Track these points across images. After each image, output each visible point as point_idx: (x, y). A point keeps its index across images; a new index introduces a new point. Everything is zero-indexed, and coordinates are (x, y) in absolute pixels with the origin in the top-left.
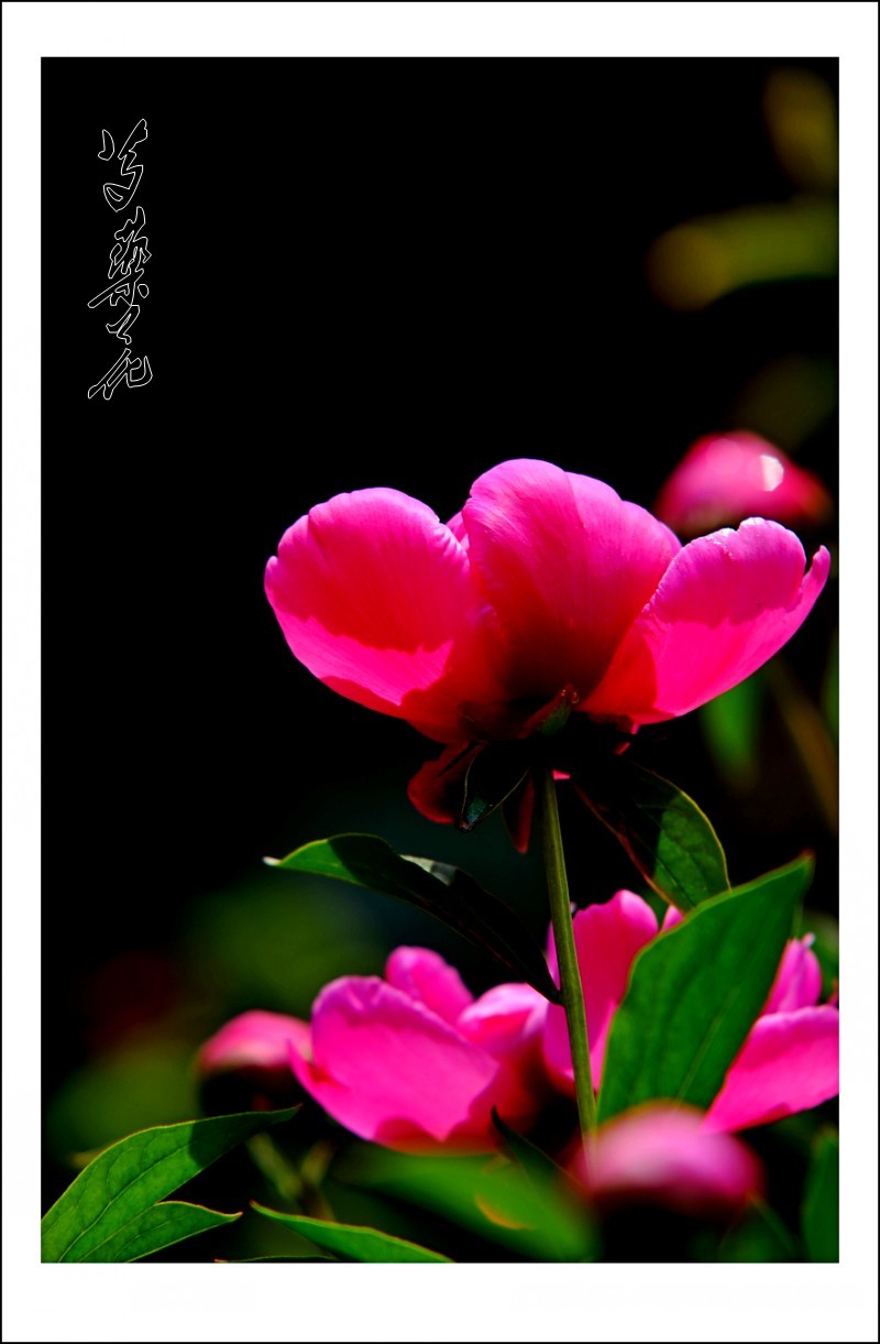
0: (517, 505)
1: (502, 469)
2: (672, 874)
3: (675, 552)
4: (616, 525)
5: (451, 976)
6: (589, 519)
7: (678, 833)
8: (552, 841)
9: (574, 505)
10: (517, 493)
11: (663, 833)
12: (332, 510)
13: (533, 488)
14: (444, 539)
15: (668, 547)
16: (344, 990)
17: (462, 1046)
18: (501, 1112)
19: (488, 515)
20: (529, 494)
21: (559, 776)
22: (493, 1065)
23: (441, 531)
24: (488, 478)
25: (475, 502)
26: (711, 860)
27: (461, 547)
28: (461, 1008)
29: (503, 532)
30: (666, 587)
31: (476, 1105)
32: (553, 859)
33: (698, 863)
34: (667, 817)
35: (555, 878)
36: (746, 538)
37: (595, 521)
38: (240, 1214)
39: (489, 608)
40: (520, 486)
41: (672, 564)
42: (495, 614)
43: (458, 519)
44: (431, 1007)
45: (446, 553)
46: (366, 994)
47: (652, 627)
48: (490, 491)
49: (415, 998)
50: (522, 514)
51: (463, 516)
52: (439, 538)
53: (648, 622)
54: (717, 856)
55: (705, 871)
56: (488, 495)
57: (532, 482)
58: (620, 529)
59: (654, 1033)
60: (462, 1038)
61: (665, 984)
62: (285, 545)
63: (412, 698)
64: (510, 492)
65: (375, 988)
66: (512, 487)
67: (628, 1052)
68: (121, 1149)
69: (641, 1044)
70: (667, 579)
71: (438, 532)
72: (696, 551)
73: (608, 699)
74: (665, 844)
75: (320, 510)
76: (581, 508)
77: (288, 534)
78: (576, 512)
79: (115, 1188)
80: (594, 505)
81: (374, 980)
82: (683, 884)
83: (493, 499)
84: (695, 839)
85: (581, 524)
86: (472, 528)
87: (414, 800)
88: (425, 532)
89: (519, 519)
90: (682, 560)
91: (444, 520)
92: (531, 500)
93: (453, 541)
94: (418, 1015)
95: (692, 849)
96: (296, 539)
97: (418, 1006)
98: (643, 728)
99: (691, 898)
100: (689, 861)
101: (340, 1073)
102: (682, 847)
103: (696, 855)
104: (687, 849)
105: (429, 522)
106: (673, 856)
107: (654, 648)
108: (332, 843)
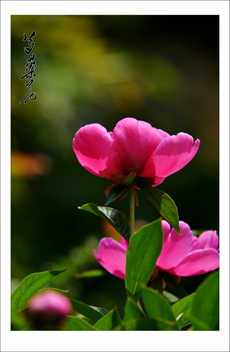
0: (124, 129)
1: (123, 120)
2: (164, 213)
7: (165, 204)
9: (138, 129)
11: (162, 204)
12: (84, 129)
14: (108, 136)
19: (118, 132)
24: (120, 123)
25: (116, 129)
26: (174, 210)
29: (120, 136)
30: (158, 149)
33: (170, 211)
34: (163, 200)
36: (179, 137)
37: (142, 133)
38: (68, 291)
39: (116, 153)
40: (126, 125)
41: (160, 143)
42: (117, 155)
45: (107, 141)
46: (109, 242)
47: (154, 158)
48: (119, 126)
51: (113, 131)
53: (153, 157)
54: (176, 209)
55: (172, 213)
56: (119, 127)
57: (128, 124)
58: (148, 135)
63: (100, 172)
64: (123, 126)
65: (111, 240)
66: (124, 125)
68: (28, 278)
70: (159, 147)
71: (106, 135)
72: (166, 140)
74: (162, 206)
76: (139, 130)
77: (76, 133)
78: (138, 131)
79: (28, 286)
80: (143, 129)
81: (111, 238)
82: (167, 216)
83: (119, 128)
84: (170, 205)
85: (139, 134)
90: (162, 143)
91: (108, 132)
92: (127, 128)
93: (110, 137)
95: (169, 208)
96: (77, 135)
97: (120, 245)
99: (169, 219)
100: (168, 210)
101: (103, 259)
102: (167, 207)
103: (170, 209)
104: (168, 208)
105: (104, 133)
106: (164, 209)
107: (155, 163)
108: (89, 205)
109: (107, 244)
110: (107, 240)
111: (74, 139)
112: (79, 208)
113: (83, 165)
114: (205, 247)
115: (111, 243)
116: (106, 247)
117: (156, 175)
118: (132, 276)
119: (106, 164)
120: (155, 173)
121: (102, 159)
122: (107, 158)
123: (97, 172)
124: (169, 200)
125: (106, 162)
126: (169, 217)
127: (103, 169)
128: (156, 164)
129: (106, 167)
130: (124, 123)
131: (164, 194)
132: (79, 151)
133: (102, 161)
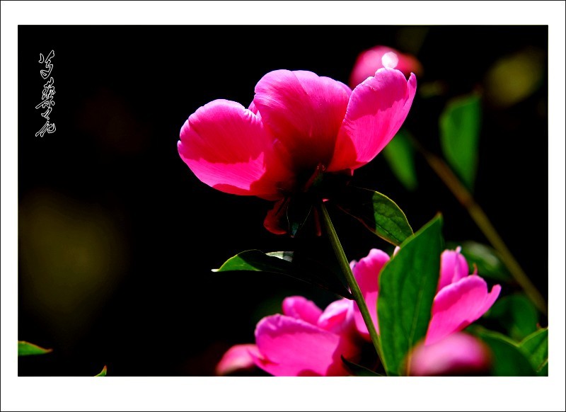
0: (276, 93)
1: (265, 78)
2: (383, 228)
3: (350, 94)
4: (320, 89)
5: (310, 305)
6: (308, 90)
7: (383, 211)
8: (331, 231)
9: (300, 86)
10: (275, 87)
11: (376, 213)
12: (198, 116)
13: (281, 83)
14: (250, 116)
15: (344, 91)
16: (265, 323)
17: (322, 333)
18: (345, 357)
19: (266, 100)
20: (280, 86)
21: (325, 200)
22: (337, 338)
23: (248, 112)
24: (261, 83)
25: (258, 96)
26: (400, 219)
27: (258, 117)
28: (318, 317)
29: (273, 106)
30: (350, 110)
31: (335, 356)
32: (333, 238)
33: (395, 221)
34: (375, 205)
35: (336, 246)
36: (379, 79)
37: (311, 89)
39: (276, 140)
40: (275, 84)
41: (350, 99)
42: (280, 142)
43: (252, 105)
44: (305, 320)
45: (252, 122)
46: (275, 322)
47: (348, 128)
48: (263, 89)
49: (297, 318)
50: (279, 96)
51: (254, 102)
52: (247, 116)
53: (345, 127)
54: (403, 217)
55: (398, 224)
56: (263, 91)
57: (279, 80)
58: (322, 90)
59: (395, 305)
60: (321, 330)
61: (395, 283)
62: (182, 135)
63: (253, 186)
64: (271, 87)
65: (278, 319)
66: (271, 85)
67: (387, 315)
69: (391, 310)
70: (350, 106)
71: (246, 114)
72: (359, 91)
73: (338, 164)
74: (378, 217)
75: (193, 116)
76: (303, 86)
77: (182, 129)
78: (302, 89)
80: (308, 83)
81: (278, 315)
82: (391, 232)
83: (265, 92)
84: (391, 211)
85: (306, 93)
86: (260, 107)
87: (268, 228)
88: (240, 115)
89: (279, 99)
90: (354, 97)
91: (247, 107)
92: (281, 89)
93: (253, 115)
94: (299, 325)
95: (391, 216)
96: (186, 131)
97: (299, 321)
98: (356, 171)
100: (390, 222)
101: (273, 359)
102: (386, 216)
103: (393, 218)
104: (388, 217)
105: (241, 111)
106: (383, 221)
107: (351, 137)
108: (239, 256)
109: (273, 327)
110: (271, 322)
111: (179, 142)
112: (214, 270)
113: (211, 185)
114: (454, 279)
115: (280, 324)
116: (273, 334)
117: (357, 160)
118: (397, 344)
119: (264, 166)
120: (355, 156)
121: (255, 158)
122: (262, 155)
123: (247, 187)
124: (386, 202)
125: (262, 162)
126: (394, 233)
127: (259, 176)
128: (355, 139)
129: (264, 171)
130: (270, 82)
131: (373, 193)
132: (201, 159)
133: (256, 162)
